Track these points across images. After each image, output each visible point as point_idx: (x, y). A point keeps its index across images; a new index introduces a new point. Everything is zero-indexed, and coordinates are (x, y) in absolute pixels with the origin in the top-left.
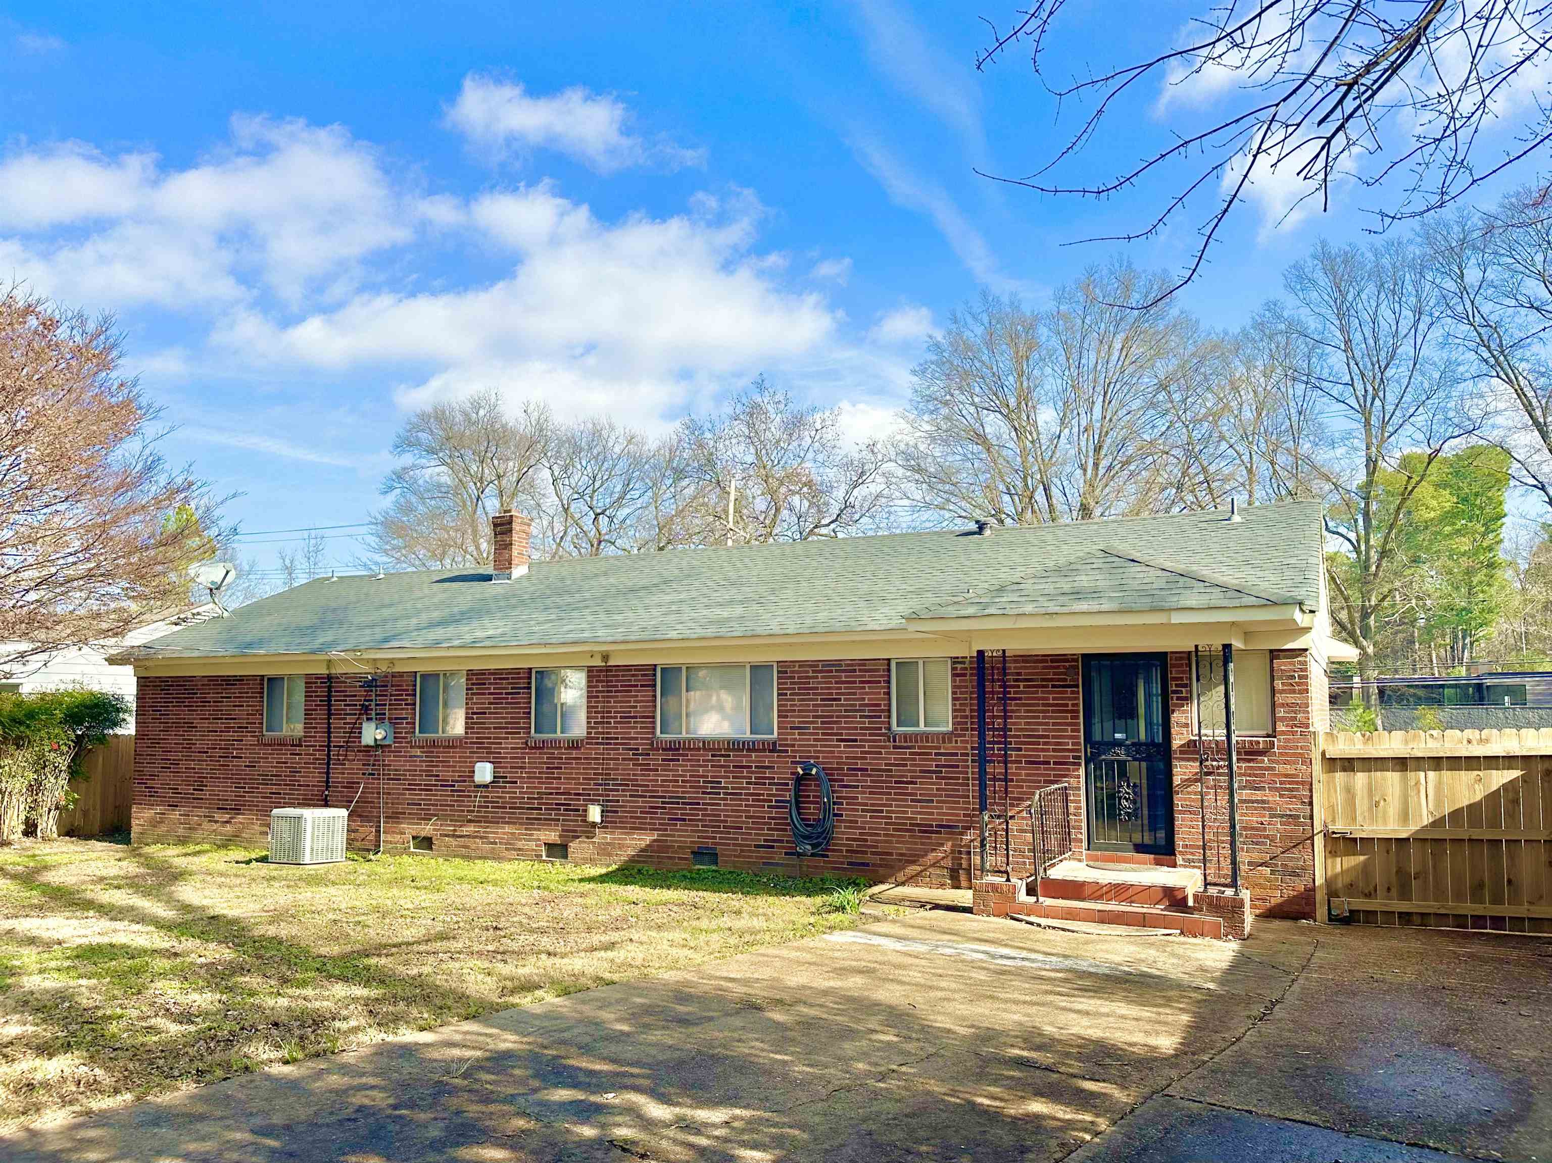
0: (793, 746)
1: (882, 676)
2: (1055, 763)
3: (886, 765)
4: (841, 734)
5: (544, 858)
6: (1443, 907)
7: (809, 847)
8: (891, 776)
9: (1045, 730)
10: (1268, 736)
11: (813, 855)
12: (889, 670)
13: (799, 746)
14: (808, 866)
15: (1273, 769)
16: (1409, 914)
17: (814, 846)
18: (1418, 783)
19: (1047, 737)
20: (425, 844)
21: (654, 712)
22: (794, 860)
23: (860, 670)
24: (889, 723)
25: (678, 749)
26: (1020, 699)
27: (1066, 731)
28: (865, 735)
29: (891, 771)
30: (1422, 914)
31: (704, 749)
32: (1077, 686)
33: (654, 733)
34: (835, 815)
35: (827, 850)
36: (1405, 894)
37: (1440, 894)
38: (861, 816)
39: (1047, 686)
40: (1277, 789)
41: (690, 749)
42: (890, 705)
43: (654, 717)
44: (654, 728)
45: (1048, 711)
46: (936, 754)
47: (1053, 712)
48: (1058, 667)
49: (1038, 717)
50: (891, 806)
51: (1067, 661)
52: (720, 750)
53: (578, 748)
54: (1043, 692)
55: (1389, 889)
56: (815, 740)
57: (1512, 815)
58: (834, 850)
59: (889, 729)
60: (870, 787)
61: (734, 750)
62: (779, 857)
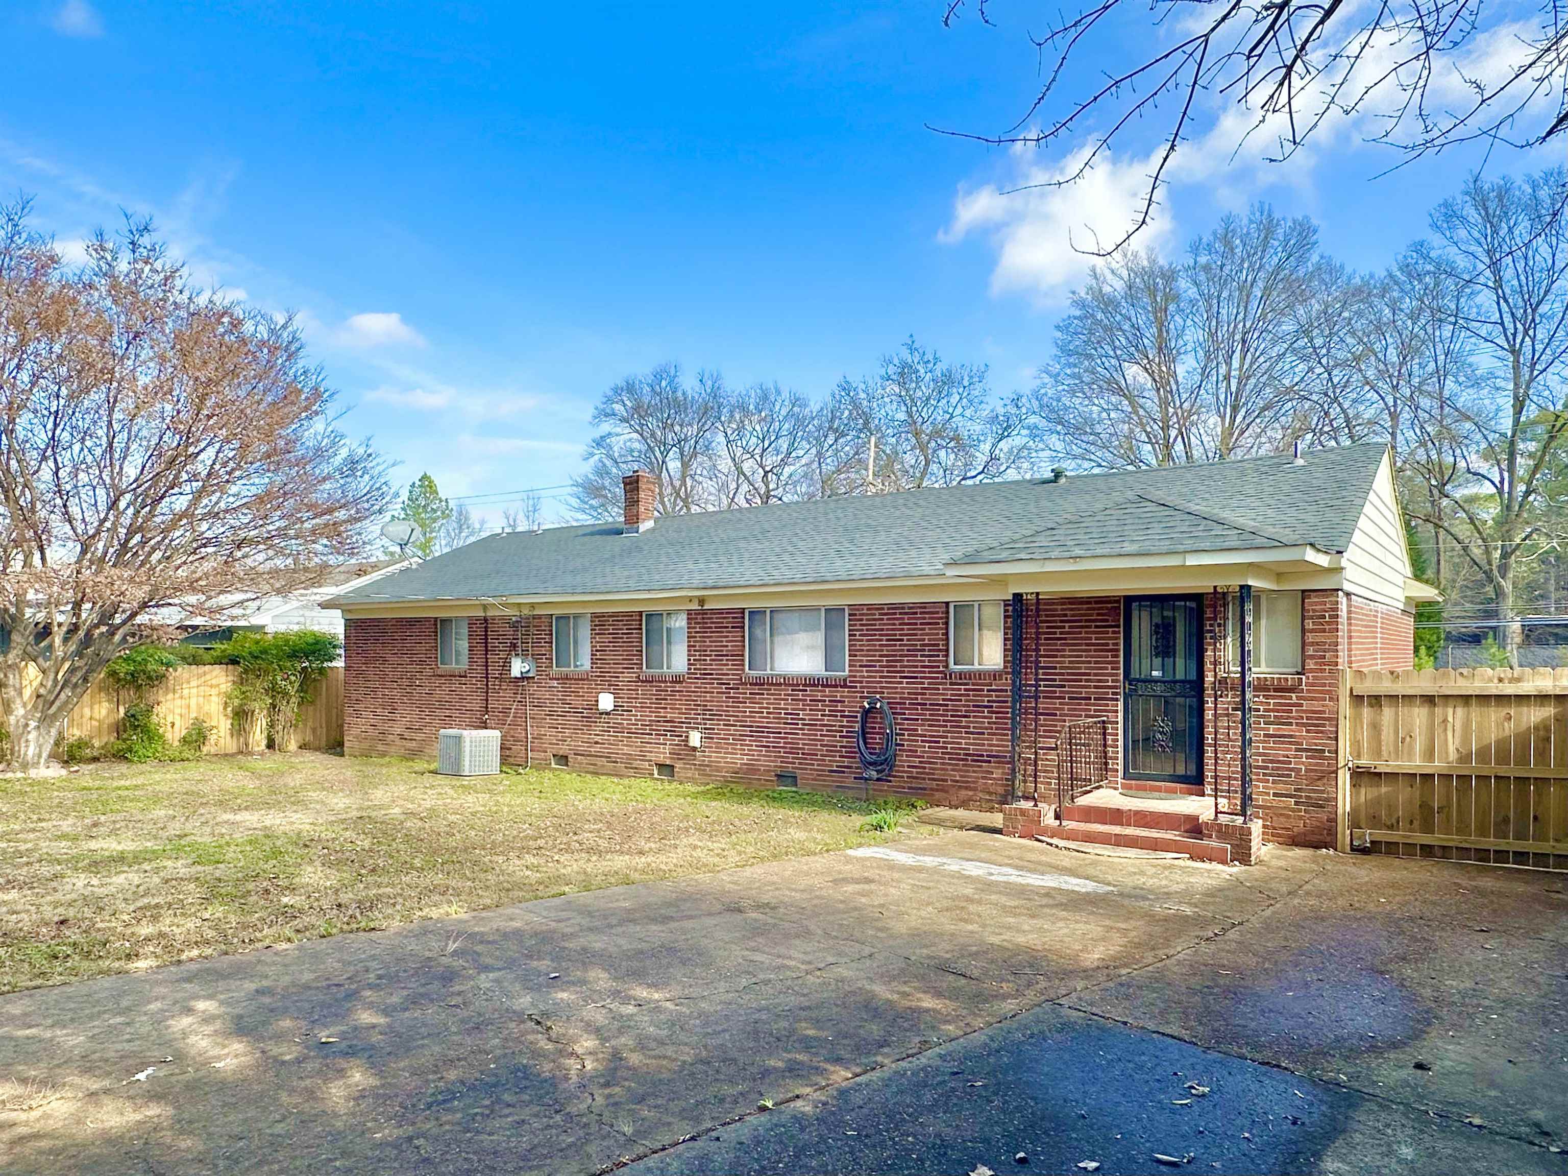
0: (861, 682)
1: (941, 618)
2: (1095, 699)
3: (944, 700)
4: (903, 672)
5: (656, 776)
6: (1466, 841)
7: (874, 773)
8: (947, 710)
9: (1086, 668)
10: (1298, 673)
11: (878, 780)
12: (947, 612)
13: (867, 682)
14: (875, 790)
15: (1301, 705)
16: (1431, 847)
17: (878, 772)
18: (1445, 721)
19: (1089, 674)
20: (563, 762)
21: (743, 651)
22: (862, 784)
23: (921, 613)
24: (947, 661)
25: (763, 684)
26: (1065, 639)
27: (1107, 669)
28: (924, 672)
29: (947, 705)
30: (1444, 847)
31: (785, 684)
32: (1118, 626)
33: (743, 670)
34: (897, 745)
35: (889, 775)
36: (1428, 827)
37: (1463, 829)
38: (920, 746)
39: (1090, 627)
40: (1304, 725)
41: (772, 684)
42: (947, 645)
43: (743, 655)
44: (743, 665)
45: (1090, 650)
46: (988, 691)
47: (1095, 651)
48: (1101, 608)
49: (1081, 656)
50: (947, 737)
51: (1110, 602)
52: (798, 685)
53: (680, 682)
54: (1086, 633)
55: (1411, 822)
56: (881, 677)
57: (1542, 754)
58: (895, 776)
59: (947, 667)
60: (929, 720)
61: (810, 685)
62: (850, 781)
